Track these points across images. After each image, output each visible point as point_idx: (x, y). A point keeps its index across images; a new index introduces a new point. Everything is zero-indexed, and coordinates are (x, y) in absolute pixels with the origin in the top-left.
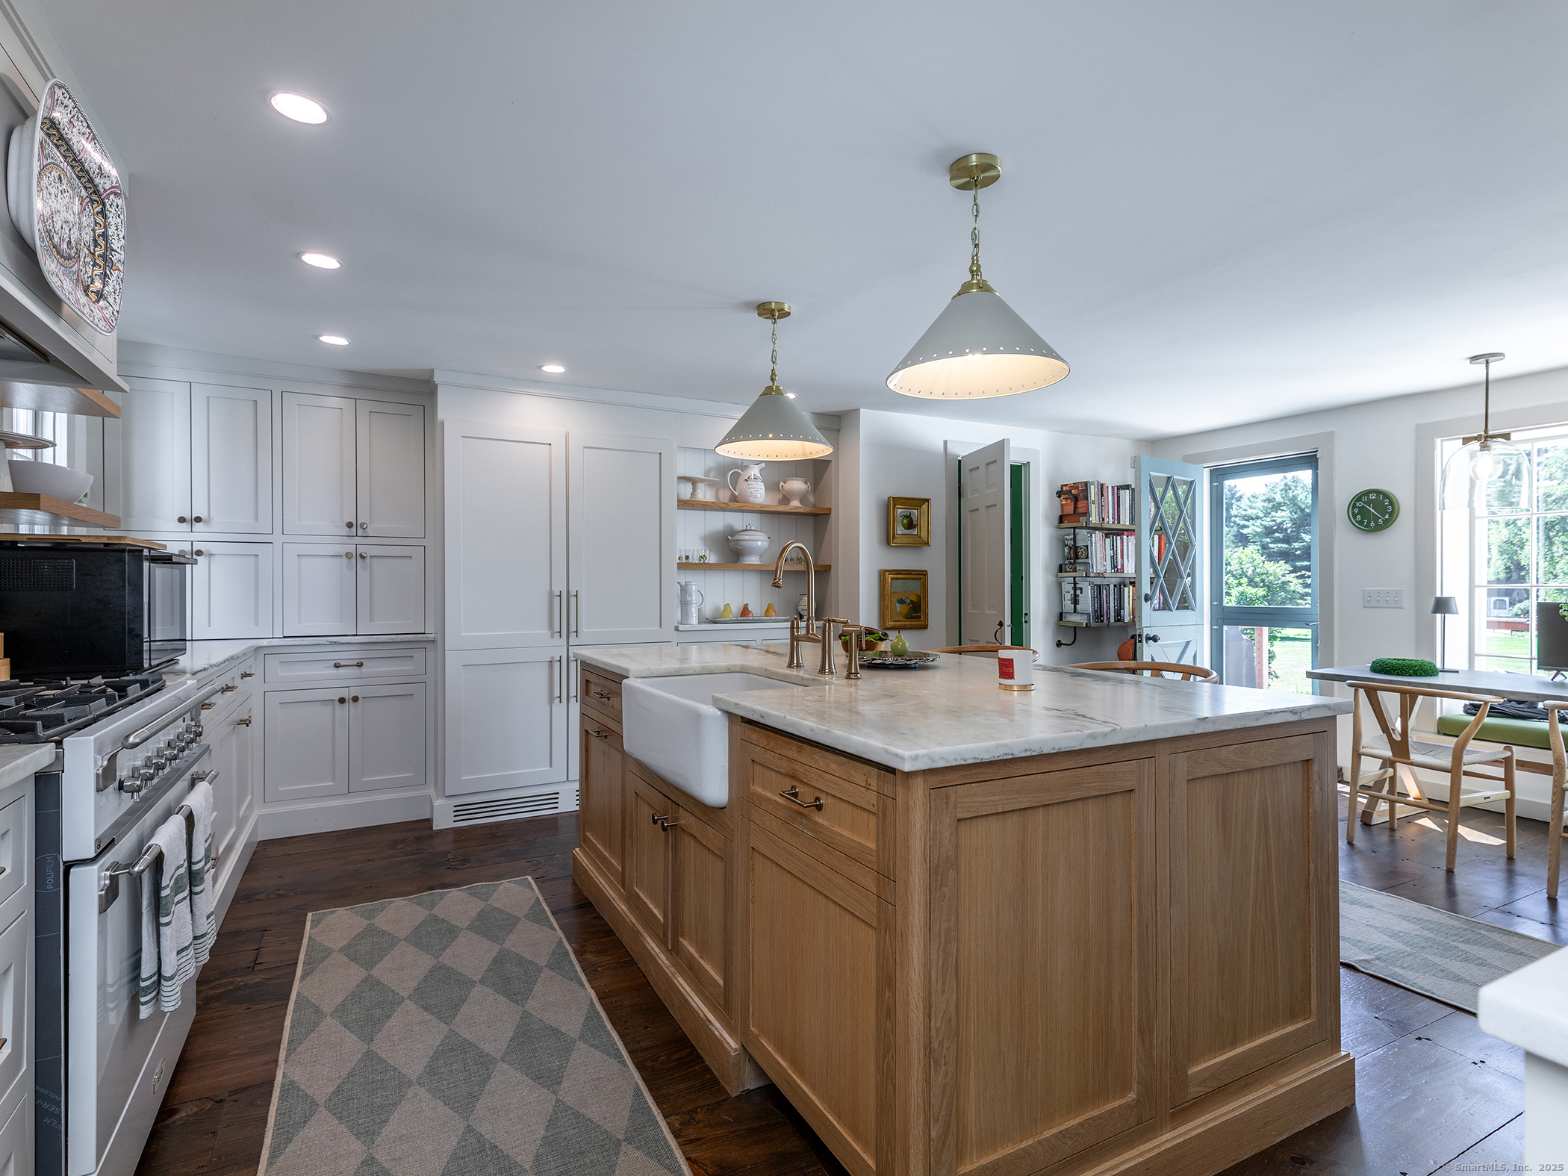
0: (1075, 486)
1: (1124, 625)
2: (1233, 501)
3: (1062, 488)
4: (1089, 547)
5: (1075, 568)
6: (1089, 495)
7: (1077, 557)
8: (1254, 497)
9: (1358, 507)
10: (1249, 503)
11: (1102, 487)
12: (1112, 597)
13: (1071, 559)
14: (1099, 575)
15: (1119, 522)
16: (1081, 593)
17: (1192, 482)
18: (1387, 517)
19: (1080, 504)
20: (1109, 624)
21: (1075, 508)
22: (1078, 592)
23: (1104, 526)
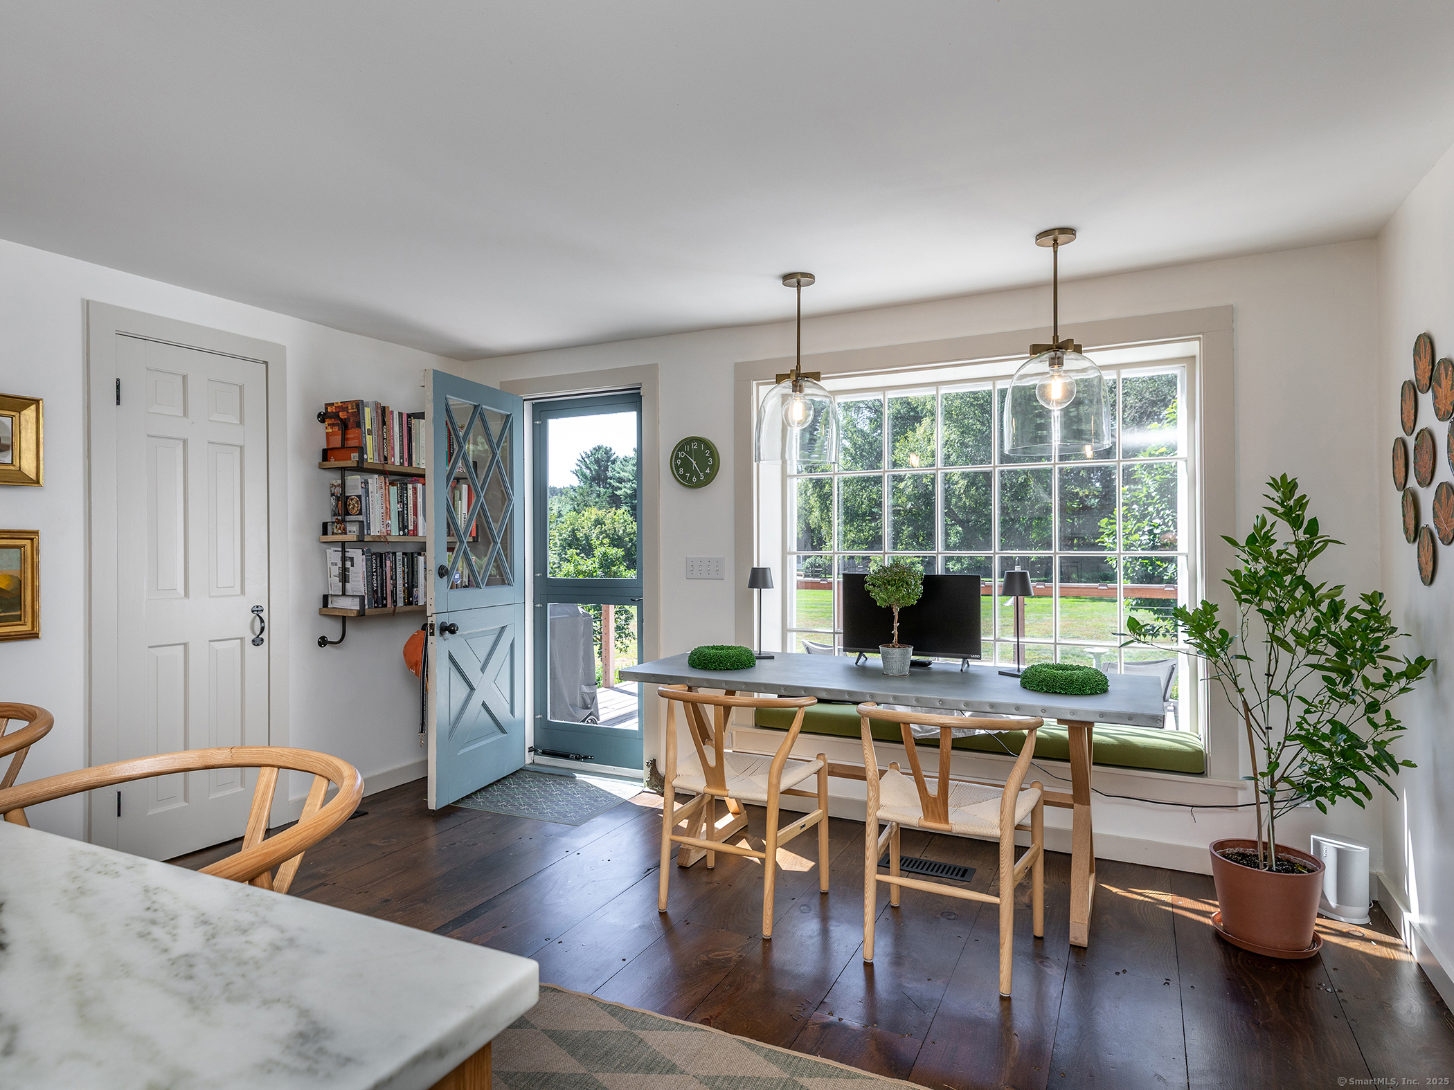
0: (344, 406)
1: (418, 609)
2: (609, 464)
3: (326, 409)
4: (363, 498)
5: (345, 529)
6: (362, 421)
7: (347, 513)
8: (626, 461)
9: (681, 458)
10: (622, 467)
11: (383, 413)
12: (399, 571)
13: (339, 515)
14: (379, 540)
15: (410, 464)
16: (352, 565)
17: (508, 416)
18: (708, 471)
19: (352, 434)
20: (395, 610)
21: (344, 439)
22: (348, 564)
23: (388, 468)
